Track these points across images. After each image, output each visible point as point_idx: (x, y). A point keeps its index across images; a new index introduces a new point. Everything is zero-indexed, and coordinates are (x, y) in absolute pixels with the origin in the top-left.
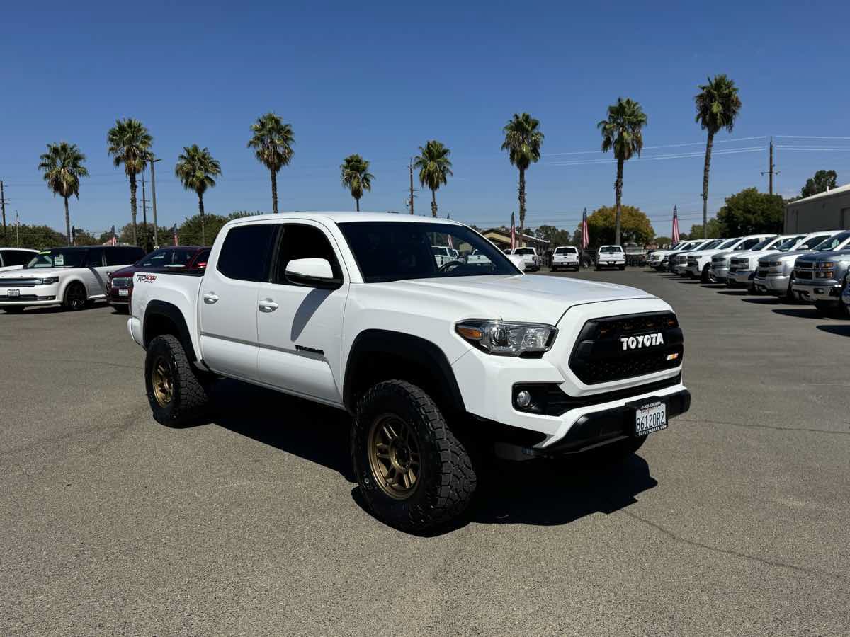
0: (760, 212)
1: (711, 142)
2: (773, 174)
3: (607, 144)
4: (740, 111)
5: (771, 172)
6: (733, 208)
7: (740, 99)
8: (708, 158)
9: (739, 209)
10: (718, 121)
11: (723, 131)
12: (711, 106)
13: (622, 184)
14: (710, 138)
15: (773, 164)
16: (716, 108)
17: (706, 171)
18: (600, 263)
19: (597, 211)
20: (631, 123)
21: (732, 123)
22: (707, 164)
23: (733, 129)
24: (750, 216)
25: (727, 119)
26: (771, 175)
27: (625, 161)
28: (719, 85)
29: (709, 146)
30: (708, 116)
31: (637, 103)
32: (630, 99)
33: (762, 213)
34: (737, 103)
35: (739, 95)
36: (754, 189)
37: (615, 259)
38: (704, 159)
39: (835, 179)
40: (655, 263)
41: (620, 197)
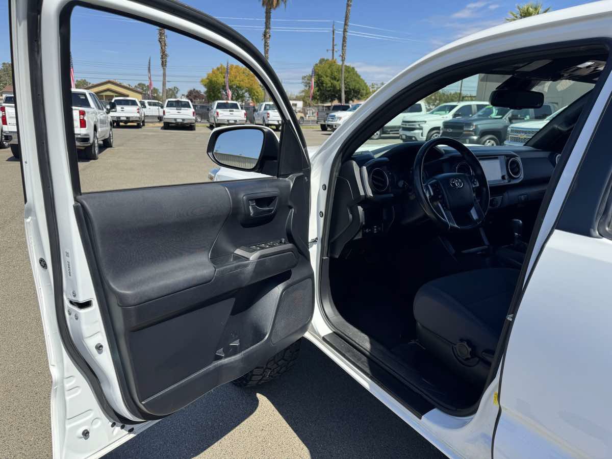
2: (335, 52)
5: (333, 50)
6: (322, 75)
9: (327, 76)
13: (269, 36)
15: (335, 43)
19: (215, 68)
24: (335, 82)
26: (333, 53)
27: (272, 11)
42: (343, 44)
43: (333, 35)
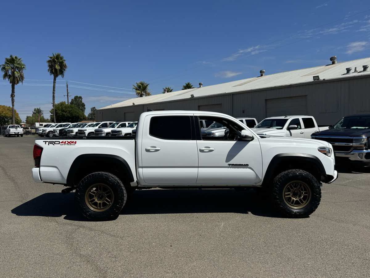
0: (68, 112)
1: (55, 81)
3: (5, 76)
4: (66, 69)
5: (68, 96)
7: (66, 65)
8: (54, 87)
9: (59, 110)
10: (58, 73)
11: (60, 77)
12: (55, 66)
13: (14, 96)
14: (55, 79)
16: (57, 67)
17: (54, 93)
18: (11, 133)
20: (18, 68)
21: (63, 74)
22: (54, 90)
23: (64, 76)
24: (64, 113)
25: (61, 72)
26: (68, 97)
27: (15, 85)
28: (58, 57)
29: (54, 83)
30: (53, 70)
31: (20, 59)
32: (17, 56)
33: (69, 112)
34: (65, 66)
35: (66, 63)
36: (65, 102)
37: (19, 131)
38: (53, 88)
39: (82, 100)
40: (45, 133)
41: (14, 102)
42: (53, 99)
43: (67, 88)
